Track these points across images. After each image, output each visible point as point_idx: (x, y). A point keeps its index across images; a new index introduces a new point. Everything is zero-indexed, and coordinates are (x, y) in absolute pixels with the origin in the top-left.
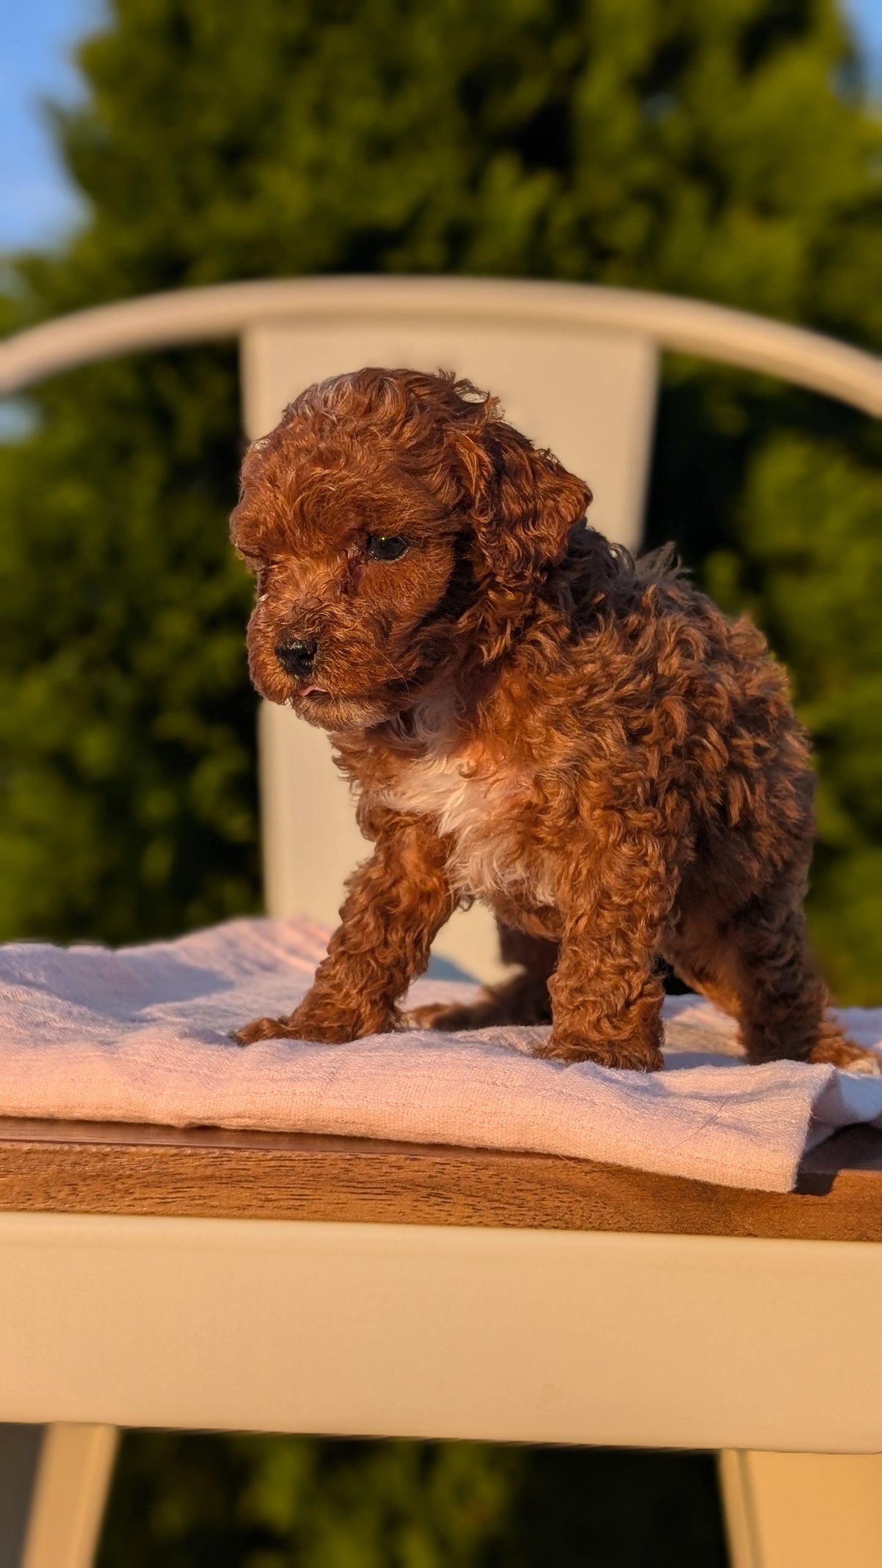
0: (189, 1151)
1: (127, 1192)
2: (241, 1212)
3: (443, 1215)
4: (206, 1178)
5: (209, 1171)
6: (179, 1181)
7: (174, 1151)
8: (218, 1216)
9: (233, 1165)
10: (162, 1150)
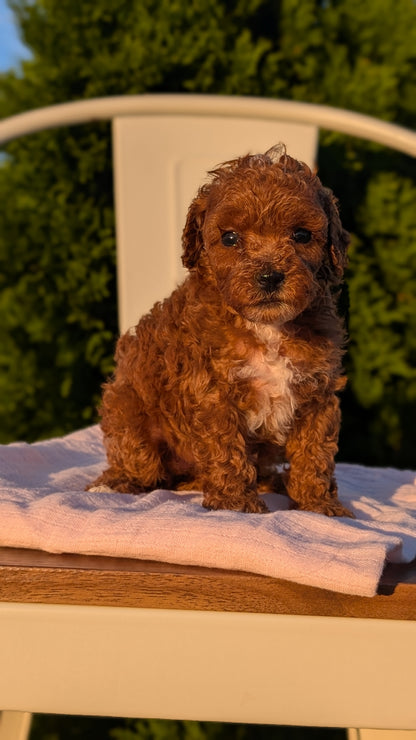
0: (60, 570)
1: (28, 591)
2: (87, 602)
3: (193, 605)
4: (68, 585)
5: (70, 581)
6: (54, 586)
7: (52, 570)
8: (75, 604)
9: (83, 578)
10: (46, 570)
